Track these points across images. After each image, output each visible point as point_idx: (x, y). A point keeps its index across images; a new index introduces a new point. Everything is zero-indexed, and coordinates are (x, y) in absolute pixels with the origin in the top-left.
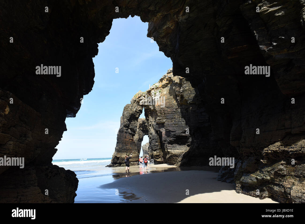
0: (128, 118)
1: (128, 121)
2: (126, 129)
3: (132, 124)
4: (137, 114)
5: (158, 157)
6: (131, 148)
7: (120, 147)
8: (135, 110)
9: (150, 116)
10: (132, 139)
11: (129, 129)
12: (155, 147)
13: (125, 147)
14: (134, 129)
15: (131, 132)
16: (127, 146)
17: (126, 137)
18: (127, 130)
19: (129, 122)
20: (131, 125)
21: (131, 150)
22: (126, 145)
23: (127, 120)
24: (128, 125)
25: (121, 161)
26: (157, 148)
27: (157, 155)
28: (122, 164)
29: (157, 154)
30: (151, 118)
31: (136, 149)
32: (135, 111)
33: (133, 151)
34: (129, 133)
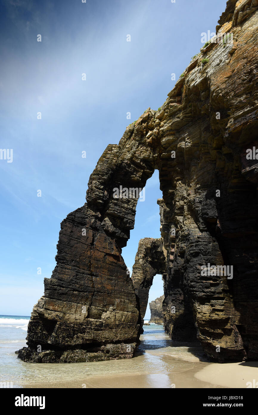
0: (103, 175)
1: (102, 187)
2: (94, 214)
3: (117, 199)
4: (137, 172)
5: (220, 331)
6: (109, 287)
7: (65, 277)
8: (129, 156)
9: (178, 180)
10: (118, 254)
11: (106, 219)
12: (207, 287)
13: (85, 282)
14: (125, 220)
15: (111, 229)
16: (96, 276)
17: (92, 244)
18: (101, 219)
19: (106, 193)
20: (116, 204)
21: (109, 294)
22: (92, 275)
23: (101, 184)
24: (102, 200)
25: (64, 338)
26: (213, 289)
27: (216, 320)
28: (66, 353)
29: (215, 316)
30: (183, 185)
31: (128, 295)
32: (131, 159)
33: (117, 301)
34: (107, 232)
